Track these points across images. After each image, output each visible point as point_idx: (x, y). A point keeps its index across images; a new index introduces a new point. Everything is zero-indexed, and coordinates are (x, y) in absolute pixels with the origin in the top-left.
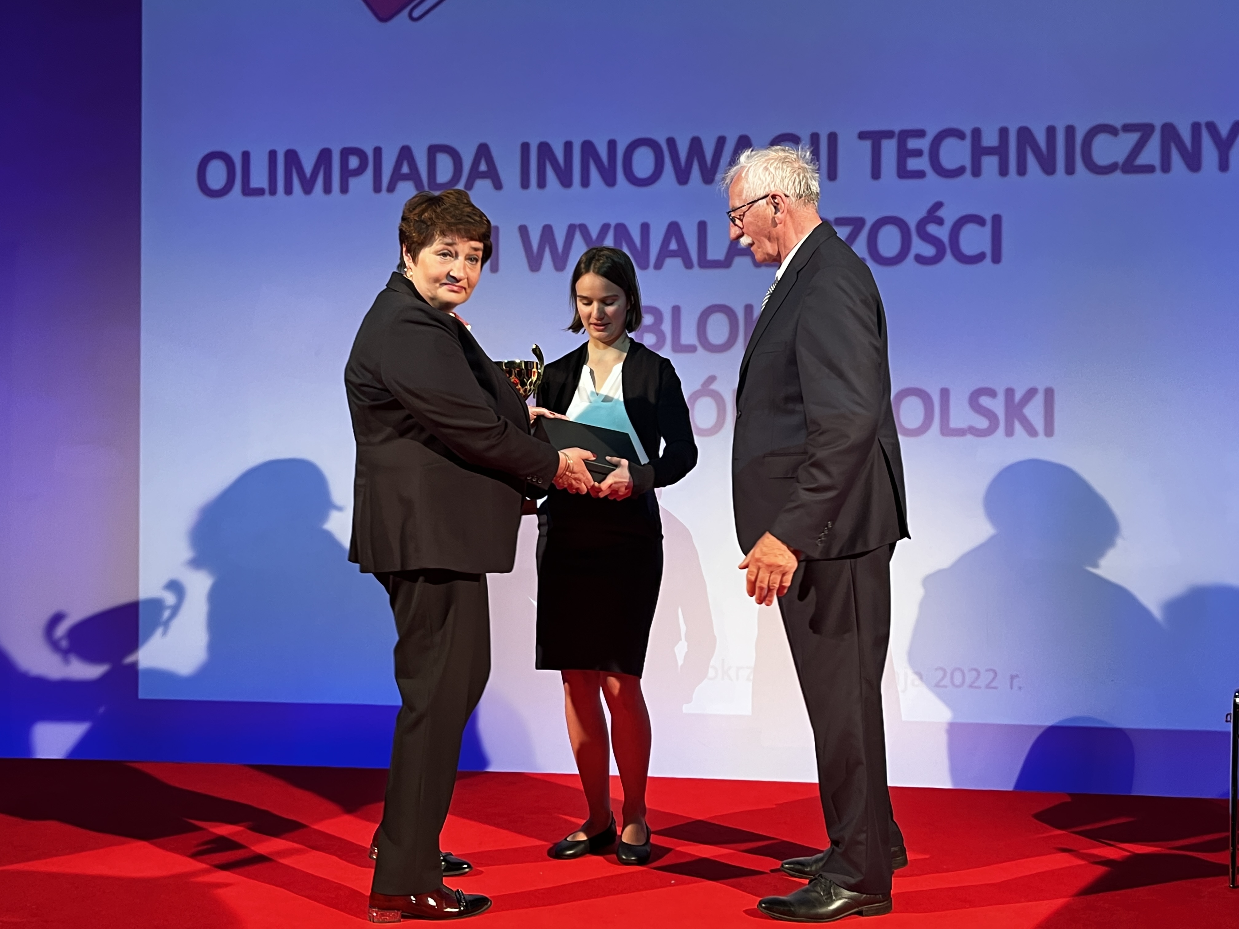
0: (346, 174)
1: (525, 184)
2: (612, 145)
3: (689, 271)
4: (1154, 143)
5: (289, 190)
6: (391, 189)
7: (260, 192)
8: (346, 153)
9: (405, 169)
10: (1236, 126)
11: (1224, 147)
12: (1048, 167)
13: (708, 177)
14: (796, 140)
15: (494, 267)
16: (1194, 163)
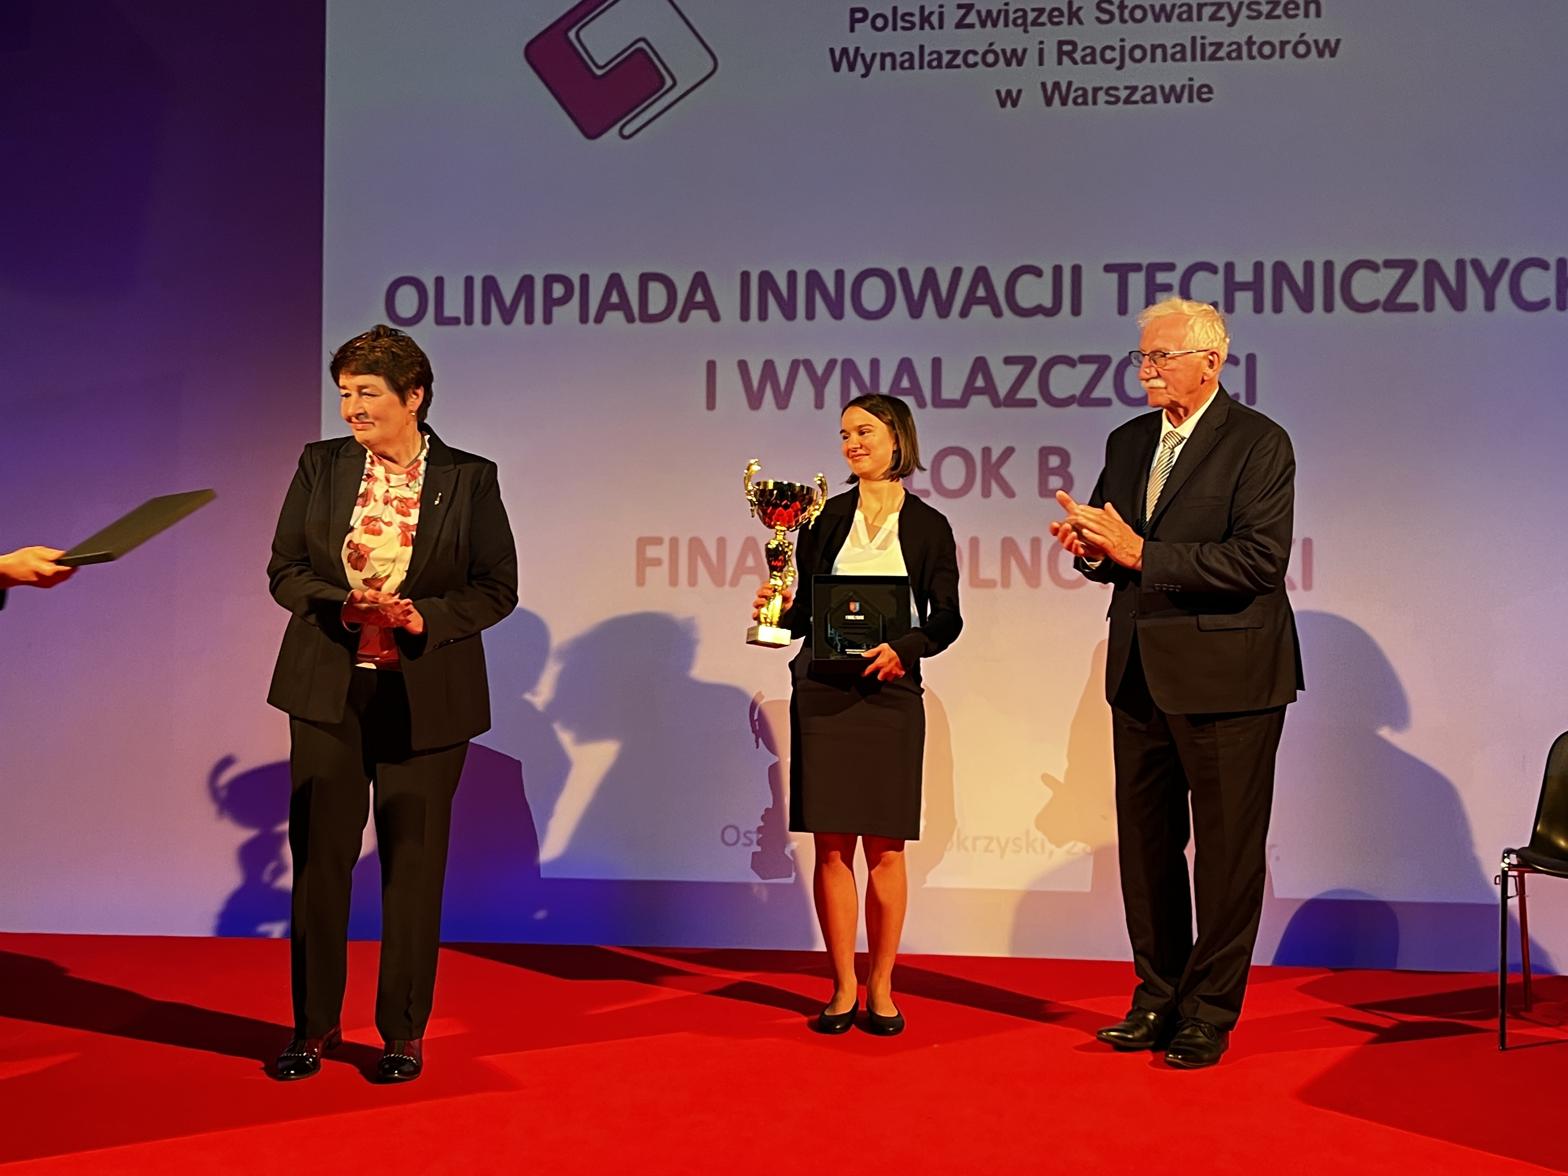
0: (550, 303)
1: (745, 316)
2: (840, 275)
3: (922, 410)
4: (1418, 279)
5: (486, 320)
6: (599, 319)
7: (455, 321)
8: (550, 280)
9: (615, 299)
10: (1503, 264)
11: (1489, 285)
12: (1305, 304)
13: (943, 310)
14: (1037, 272)
15: (711, 404)
16: (1458, 301)
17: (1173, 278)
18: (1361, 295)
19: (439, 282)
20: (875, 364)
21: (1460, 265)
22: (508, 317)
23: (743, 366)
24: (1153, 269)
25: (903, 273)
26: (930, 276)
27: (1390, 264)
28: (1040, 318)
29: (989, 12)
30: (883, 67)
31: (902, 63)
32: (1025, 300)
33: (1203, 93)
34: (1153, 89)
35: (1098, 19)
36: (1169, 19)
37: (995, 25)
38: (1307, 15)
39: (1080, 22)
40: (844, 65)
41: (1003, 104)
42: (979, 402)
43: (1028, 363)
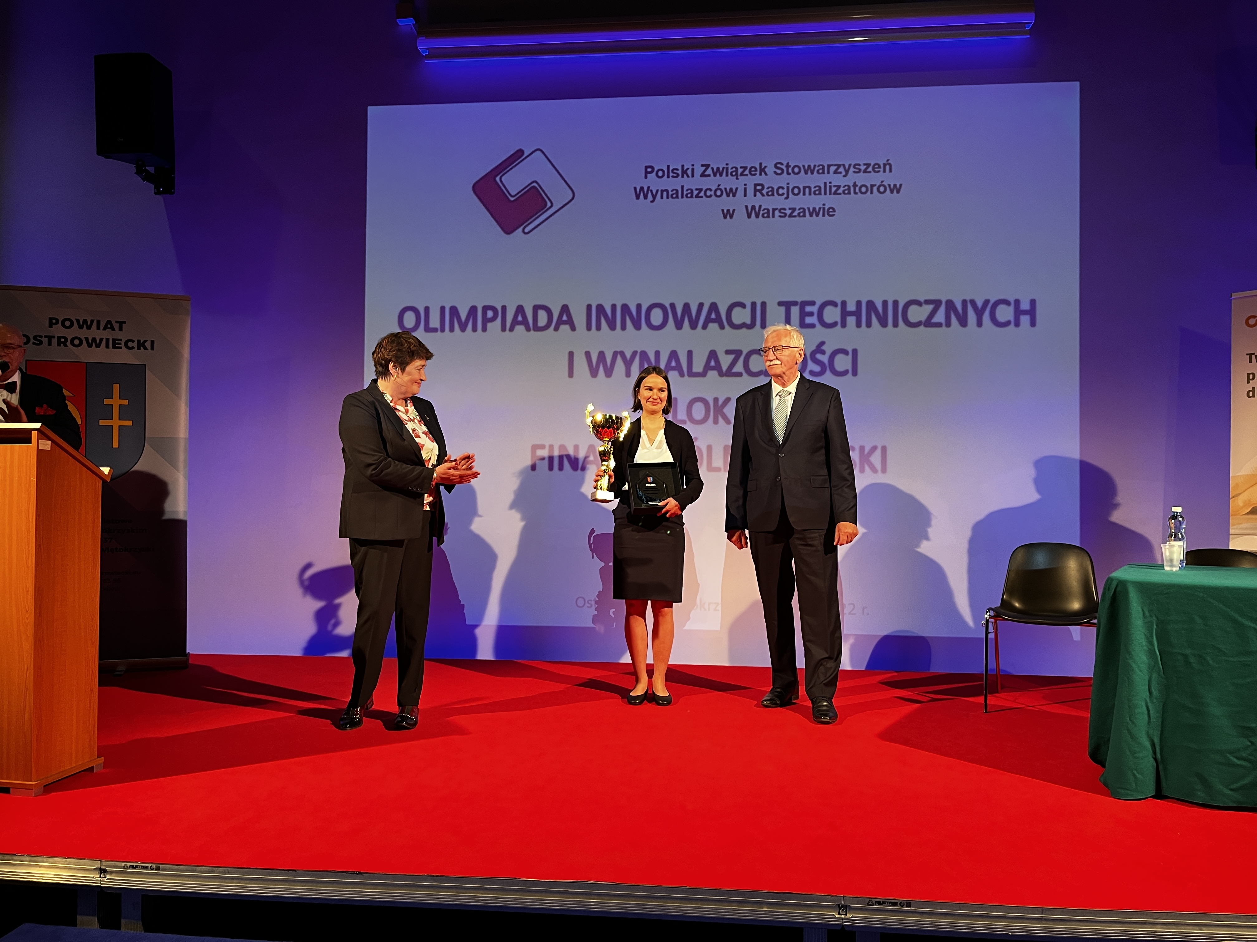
0: (486, 321)
1: (589, 328)
2: (639, 306)
3: (682, 379)
4: (942, 310)
5: (452, 330)
6: (512, 329)
7: (434, 330)
8: (486, 308)
9: (520, 318)
10: (987, 302)
11: (979, 313)
12: (883, 323)
13: (694, 326)
14: (743, 305)
15: (571, 375)
16: (963, 322)
17: (814, 309)
18: (912, 318)
19: (427, 309)
20: (657, 354)
21: (964, 302)
22: (463, 328)
23: (588, 355)
24: (804, 304)
25: (673, 306)
26: (687, 307)
27: (928, 302)
28: (744, 330)
29: (718, 168)
30: (662, 197)
31: (672, 195)
32: (736, 320)
33: (830, 212)
34: (804, 209)
35: (775, 173)
36: (812, 173)
37: (721, 175)
38: (884, 171)
39: (766, 174)
40: (642, 196)
41: (725, 217)
42: (713, 374)
43: (738, 353)
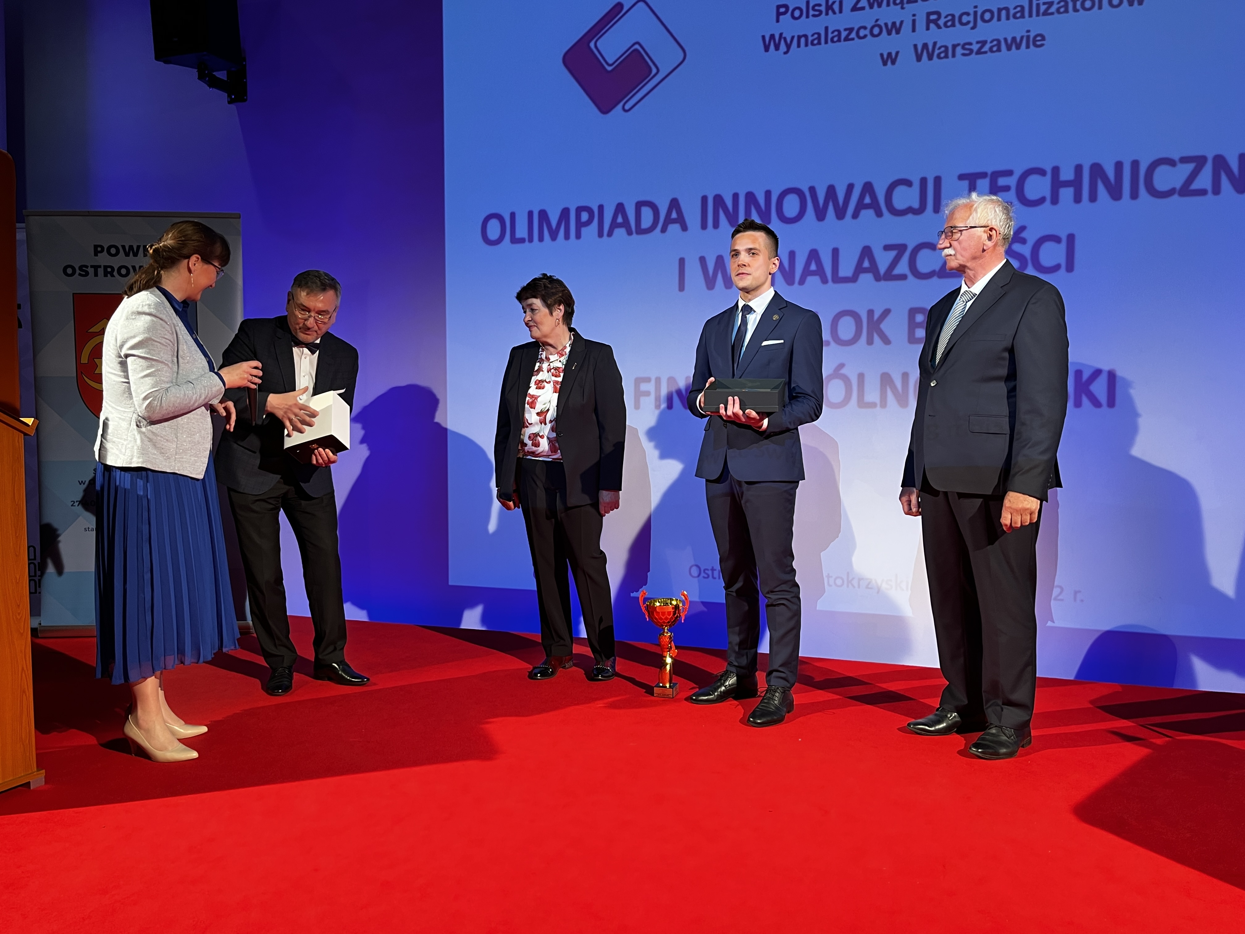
0: (580, 225)
1: (704, 226)
2: (768, 194)
3: (825, 286)
4: (1207, 170)
5: (541, 239)
6: (610, 234)
7: (522, 241)
8: (579, 210)
9: (620, 219)
12: (1115, 193)
13: (840, 214)
14: (907, 183)
15: (682, 288)
17: (1011, 181)
18: (1161, 185)
19: (513, 215)
22: (554, 236)
23: (703, 260)
25: (812, 190)
26: (831, 191)
27: (1184, 160)
28: (910, 216)
30: (799, 46)
31: (812, 41)
32: (899, 203)
33: (1038, 41)
34: (999, 41)
37: (880, 5)
40: (772, 47)
41: (885, 63)
42: (866, 278)
43: (901, 248)
